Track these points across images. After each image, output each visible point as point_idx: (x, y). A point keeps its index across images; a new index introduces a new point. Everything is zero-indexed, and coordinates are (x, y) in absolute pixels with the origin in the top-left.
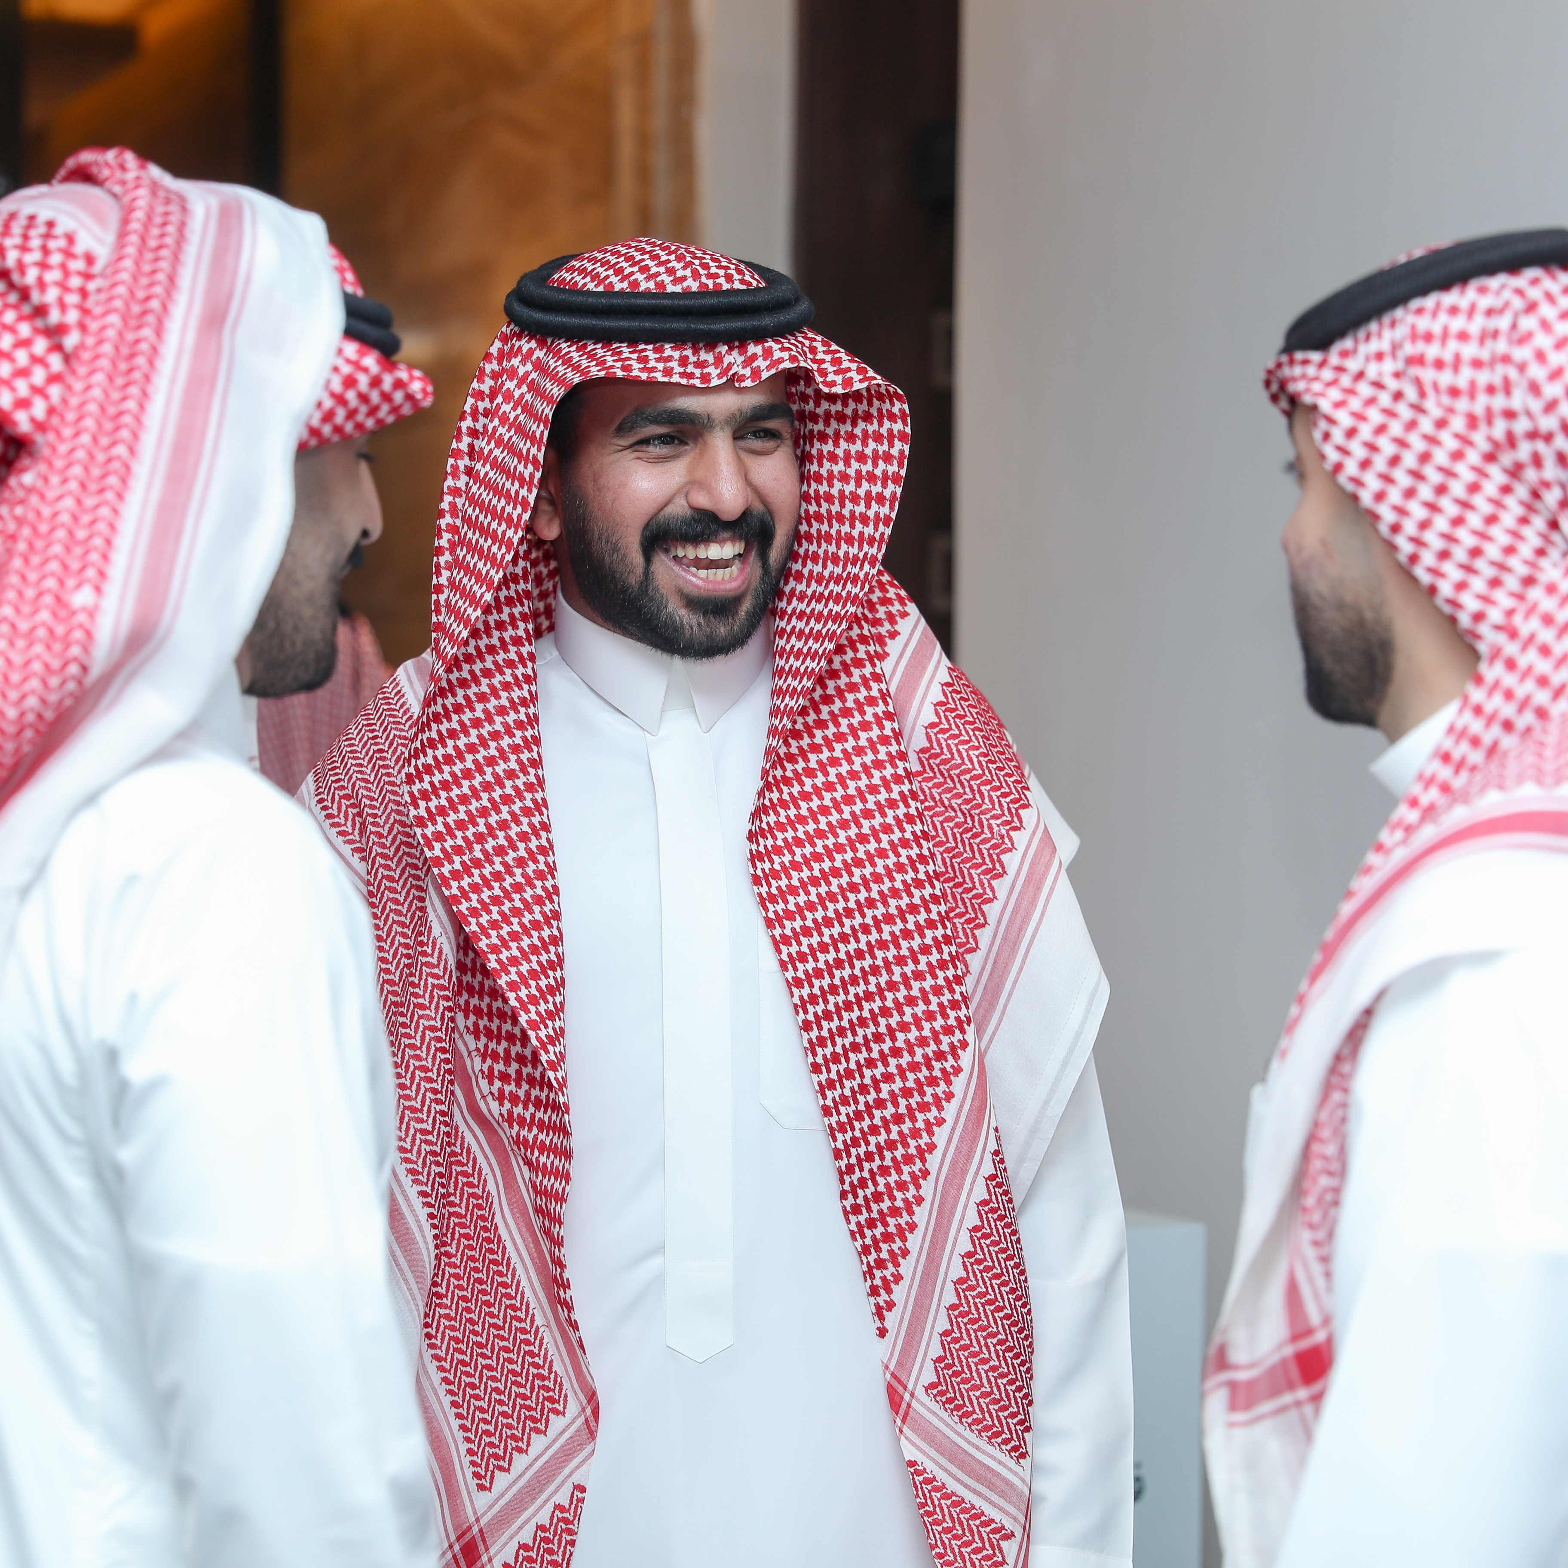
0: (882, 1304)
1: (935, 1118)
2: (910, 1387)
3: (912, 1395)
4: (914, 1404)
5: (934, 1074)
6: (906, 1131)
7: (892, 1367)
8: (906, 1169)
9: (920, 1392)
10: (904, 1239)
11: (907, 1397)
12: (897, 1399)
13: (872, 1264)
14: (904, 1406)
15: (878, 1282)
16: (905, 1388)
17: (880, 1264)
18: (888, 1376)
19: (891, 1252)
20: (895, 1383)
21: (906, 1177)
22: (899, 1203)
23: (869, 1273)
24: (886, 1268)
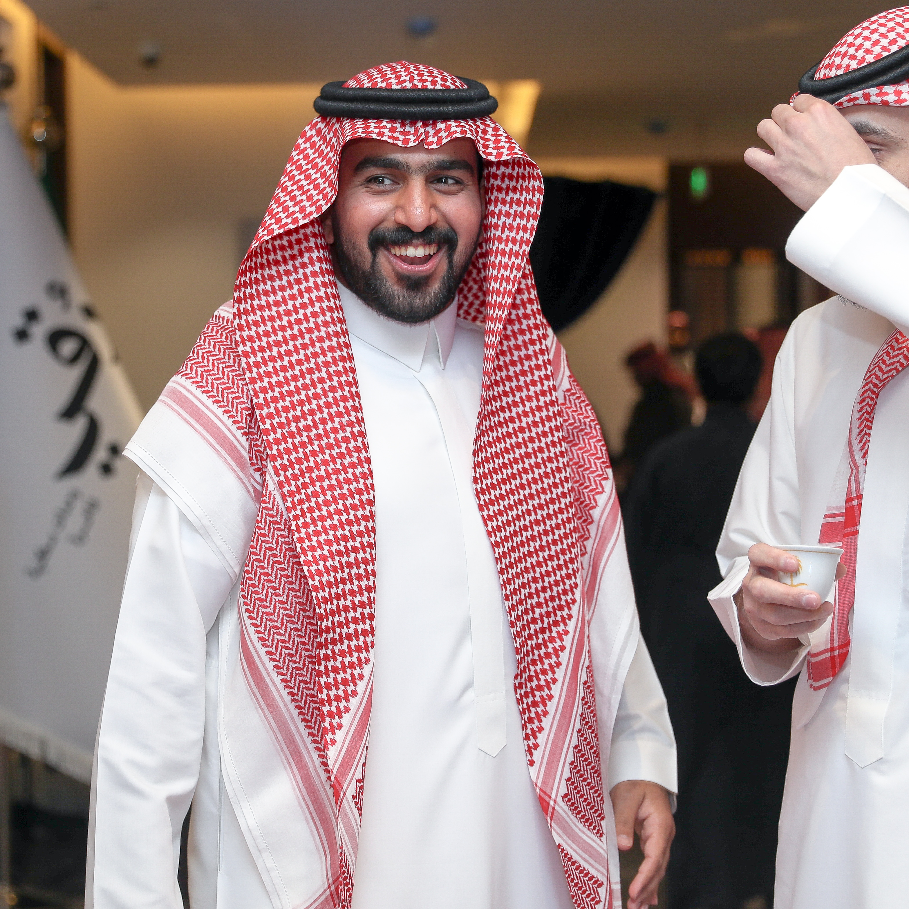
0: (531, 745)
1: (563, 630)
2: (553, 796)
3: (555, 802)
4: (557, 807)
5: (562, 603)
6: (547, 638)
7: (539, 784)
8: (546, 661)
9: (559, 799)
10: (545, 705)
11: (552, 803)
12: (545, 804)
13: (526, 720)
14: (550, 809)
15: (529, 731)
16: (550, 797)
17: (531, 720)
18: (538, 790)
19: (537, 713)
20: (543, 795)
21: (546, 666)
22: (542, 683)
23: (524, 727)
24: (534, 723)
